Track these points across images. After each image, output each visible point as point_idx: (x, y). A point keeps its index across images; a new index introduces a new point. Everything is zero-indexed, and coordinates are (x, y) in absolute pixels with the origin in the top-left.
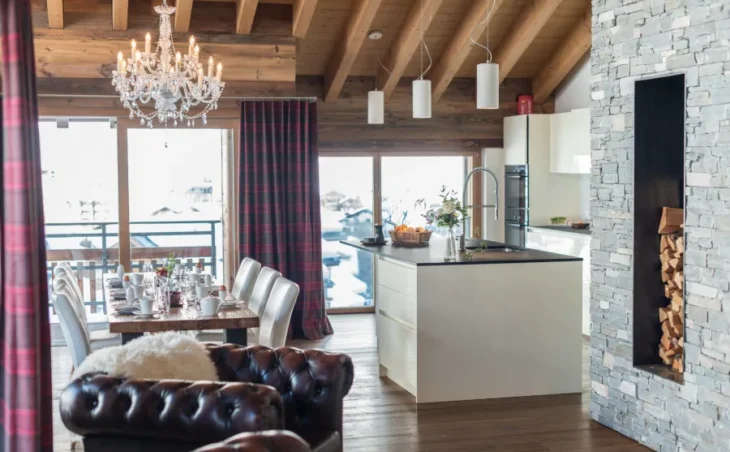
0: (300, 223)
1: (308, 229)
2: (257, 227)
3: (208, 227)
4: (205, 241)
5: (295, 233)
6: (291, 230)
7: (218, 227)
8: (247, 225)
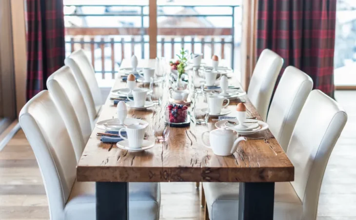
0: (316, 12)
1: (324, 18)
2: (275, 12)
3: (229, 11)
4: (226, 23)
5: (311, 20)
6: (307, 18)
7: (238, 12)
8: (265, 12)
